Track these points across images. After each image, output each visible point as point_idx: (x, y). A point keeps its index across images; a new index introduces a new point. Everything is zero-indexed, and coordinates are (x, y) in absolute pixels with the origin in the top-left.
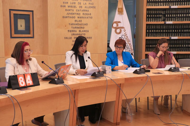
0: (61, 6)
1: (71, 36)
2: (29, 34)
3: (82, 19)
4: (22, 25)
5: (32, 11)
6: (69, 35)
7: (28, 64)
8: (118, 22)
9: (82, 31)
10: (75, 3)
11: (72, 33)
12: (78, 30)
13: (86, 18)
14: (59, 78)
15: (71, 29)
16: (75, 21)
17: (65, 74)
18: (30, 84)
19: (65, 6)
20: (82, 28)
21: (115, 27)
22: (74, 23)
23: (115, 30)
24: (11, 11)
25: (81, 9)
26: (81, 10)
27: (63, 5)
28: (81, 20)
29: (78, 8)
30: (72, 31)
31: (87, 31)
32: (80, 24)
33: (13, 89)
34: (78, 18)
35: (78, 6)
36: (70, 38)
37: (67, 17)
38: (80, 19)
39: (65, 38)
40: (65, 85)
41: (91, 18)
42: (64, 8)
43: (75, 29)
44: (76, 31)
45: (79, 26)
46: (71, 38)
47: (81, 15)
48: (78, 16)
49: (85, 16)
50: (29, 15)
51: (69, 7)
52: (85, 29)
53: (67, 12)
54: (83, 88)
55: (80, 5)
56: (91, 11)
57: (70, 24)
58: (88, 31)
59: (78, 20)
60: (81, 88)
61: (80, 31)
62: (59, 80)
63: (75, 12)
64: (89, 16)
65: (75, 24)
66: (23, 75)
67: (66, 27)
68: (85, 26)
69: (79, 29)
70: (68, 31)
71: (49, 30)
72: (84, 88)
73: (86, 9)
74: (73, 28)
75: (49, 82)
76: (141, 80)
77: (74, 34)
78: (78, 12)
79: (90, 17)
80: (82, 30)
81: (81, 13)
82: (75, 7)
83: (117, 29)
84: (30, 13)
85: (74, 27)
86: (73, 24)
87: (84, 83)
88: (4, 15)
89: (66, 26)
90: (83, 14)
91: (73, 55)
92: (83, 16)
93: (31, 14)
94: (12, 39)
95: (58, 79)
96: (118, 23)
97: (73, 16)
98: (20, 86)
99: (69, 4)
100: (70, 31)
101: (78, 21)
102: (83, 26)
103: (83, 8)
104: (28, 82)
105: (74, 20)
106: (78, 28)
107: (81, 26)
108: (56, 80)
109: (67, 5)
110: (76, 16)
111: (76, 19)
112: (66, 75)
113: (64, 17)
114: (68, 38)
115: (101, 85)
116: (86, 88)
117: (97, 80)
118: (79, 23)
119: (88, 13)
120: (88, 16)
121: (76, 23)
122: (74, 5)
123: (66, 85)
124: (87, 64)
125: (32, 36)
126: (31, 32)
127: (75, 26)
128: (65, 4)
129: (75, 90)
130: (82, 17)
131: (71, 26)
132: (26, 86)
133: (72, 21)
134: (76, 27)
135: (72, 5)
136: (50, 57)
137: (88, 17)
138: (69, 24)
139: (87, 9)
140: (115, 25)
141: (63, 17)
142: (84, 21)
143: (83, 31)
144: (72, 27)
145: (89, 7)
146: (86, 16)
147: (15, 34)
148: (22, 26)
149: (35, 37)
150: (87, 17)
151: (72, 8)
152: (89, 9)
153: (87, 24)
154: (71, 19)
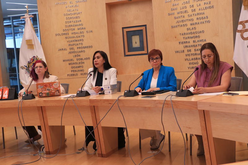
0: (169, 15)
1: (183, 49)
2: (143, 50)
3: (196, 26)
4: (136, 42)
5: (145, 26)
6: (181, 47)
8: (245, 21)
9: (197, 41)
10: (186, 7)
11: (185, 45)
12: (191, 41)
13: (201, 23)
15: (183, 40)
16: (188, 29)
17: (53, 91)
19: (174, 14)
20: (196, 37)
21: (241, 30)
22: (186, 32)
23: (241, 34)
24: (124, 29)
25: (194, 13)
26: (195, 15)
27: (171, 12)
29: (190, 13)
30: (185, 42)
31: (204, 40)
34: (191, 24)
35: (189, 10)
36: (182, 51)
37: (176, 27)
38: (193, 26)
39: (176, 52)
41: (209, 22)
42: (173, 16)
43: (188, 40)
44: (189, 42)
45: (193, 35)
46: (183, 51)
47: (195, 21)
48: (191, 22)
49: (199, 21)
50: (142, 30)
51: (178, 13)
52: (201, 39)
53: (177, 20)
55: (192, 8)
56: (207, 12)
57: (181, 34)
59: (191, 27)
61: (194, 42)
63: (186, 17)
64: (206, 20)
68: (200, 34)
69: (193, 39)
73: (201, 12)
74: (185, 38)
76: (110, 104)
77: (186, 46)
78: (190, 18)
79: (207, 22)
80: (197, 39)
81: (195, 18)
82: (186, 12)
83: (244, 32)
84: (143, 28)
86: (185, 34)
89: (176, 38)
90: (197, 19)
92: (197, 21)
94: (126, 57)
96: (245, 23)
97: (185, 23)
99: (179, 10)
100: (182, 43)
101: (191, 29)
102: (197, 35)
103: (197, 11)
104: (4, 96)
105: (186, 28)
106: (192, 38)
107: (196, 35)
109: (176, 12)
110: (189, 23)
111: (189, 26)
112: (56, 92)
113: (173, 27)
114: (180, 52)
118: (193, 31)
119: (203, 16)
120: (204, 20)
121: (189, 31)
122: (184, 10)
125: (146, 53)
127: (187, 36)
128: (173, 12)
130: (196, 23)
131: (182, 37)
133: (184, 30)
134: (188, 38)
135: (182, 10)
137: (204, 22)
139: (203, 12)
140: (240, 27)
142: (199, 28)
143: (198, 41)
145: (205, 8)
146: (202, 21)
151: (183, 15)
152: (205, 11)
153: (203, 32)
154: (182, 28)
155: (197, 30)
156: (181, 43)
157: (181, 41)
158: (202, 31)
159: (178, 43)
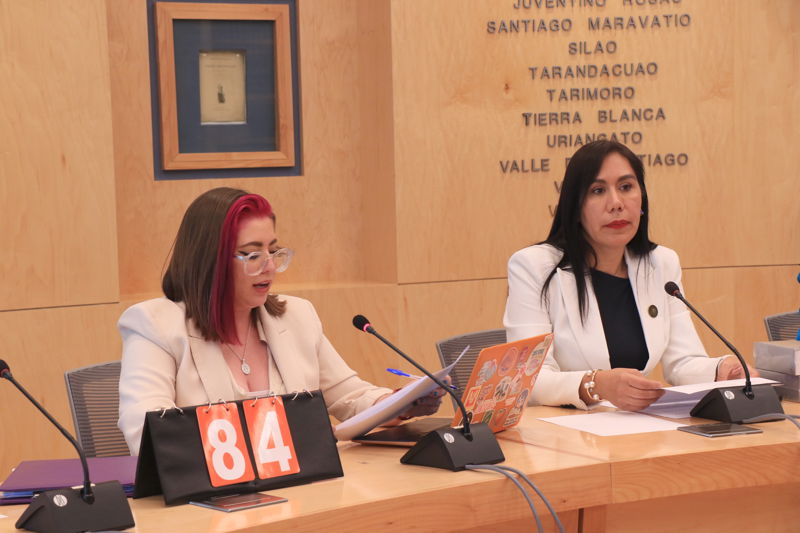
1: (541, 152)
2: (274, 146)
3: (618, 35)
4: (225, 92)
6: (533, 144)
7: (263, 338)
9: (617, 115)
11: (553, 130)
12: (589, 110)
13: (643, 26)
14: (467, 425)
15: (545, 107)
16: (573, 48)
17: (509, 402)
18: (276, 465)
20: (617, 93)
22: (564, 60)
24: (159, 5)
28: (614, 43)
30: (554, 118)
31: (655, 114)
32: (605, 68)
33: (171, 502)
34: (593, 25)
36: (538, 165)
37: (514, 27)
38: (604, 36)
39: (504, 170)
40: (508, 477)
41: (684, 21)
43: (572, 107)
44: (578, 118)
45: (597, 83)
46: (544, 163)
47: (615, 8)
48: (592, 13)
49: (636, 12)
50: (272, 23)
52: (638, 104)
54: (633, 497)
57: (539, 73)
58: (661, 111)
59: (592, 39)
60: (621, 495)
61: (603, 116)
62: (469, 438)
64: (670, 9)
65: (569, 70)
66: (235, 405)
67: (510, 96)
68: (636, 82)
69: (599, 105)
70: (526, 117)
71: (398, 120)
72: (645, 496)
74: (557, 95)
75: (402, 453)
77: (562, 140)
79: (672, 20)
80: (617, 107)
84: (279, 13)
85: (563, 92)
86: (557, 71)
87: (646, 461)
88: (114, 31)
89: (507, 88)
91: (555, 271)
92: (627, 13)
93: (281, 14)
94: (166, 183)
95: (465, 432)
97: (560, 14)
98: (215, 484)
100: (540, 120)
101: (591, 47)
102: (623, 83)
104: (263, 456)
105: (563, 40)
106: (591, 95)
107: (613, 83)
108: (449, 438)
110: (580, 16)
111: (581, 34)
112: (514, 405)
113: (497, 26)
114: (528, 166)
115: (763, 482)
116: (657, 495)
117: (736, 441)
118: (600, 61)
120: (662, 10)
121: (581, 61)
123: (520, 475)
124: (654, 333)
125: (291, 163)
126: (282, 132)
127: (568, 85)
129: (581, 511)
130: (619, 21)
131: (541, 85)
132: (252, 477)
133: (553, 50)
134: (575, 93)
136: (405, 300)
137: (662, 21)
138: (533, 70)
141: (491, 28)
142: (632, 47)
143: (625, 113)
144: (551, 92)
146: (648, 11)
147: (183, 149)
148: (226, 98)
149: (307, 169)
150: (651, 20)
153: (652, 69)
154: (546, 37)
155: (622, 57)
156: (532, 120)
157: (534, 110)
158: (645, 66)
159: (522, 120)
